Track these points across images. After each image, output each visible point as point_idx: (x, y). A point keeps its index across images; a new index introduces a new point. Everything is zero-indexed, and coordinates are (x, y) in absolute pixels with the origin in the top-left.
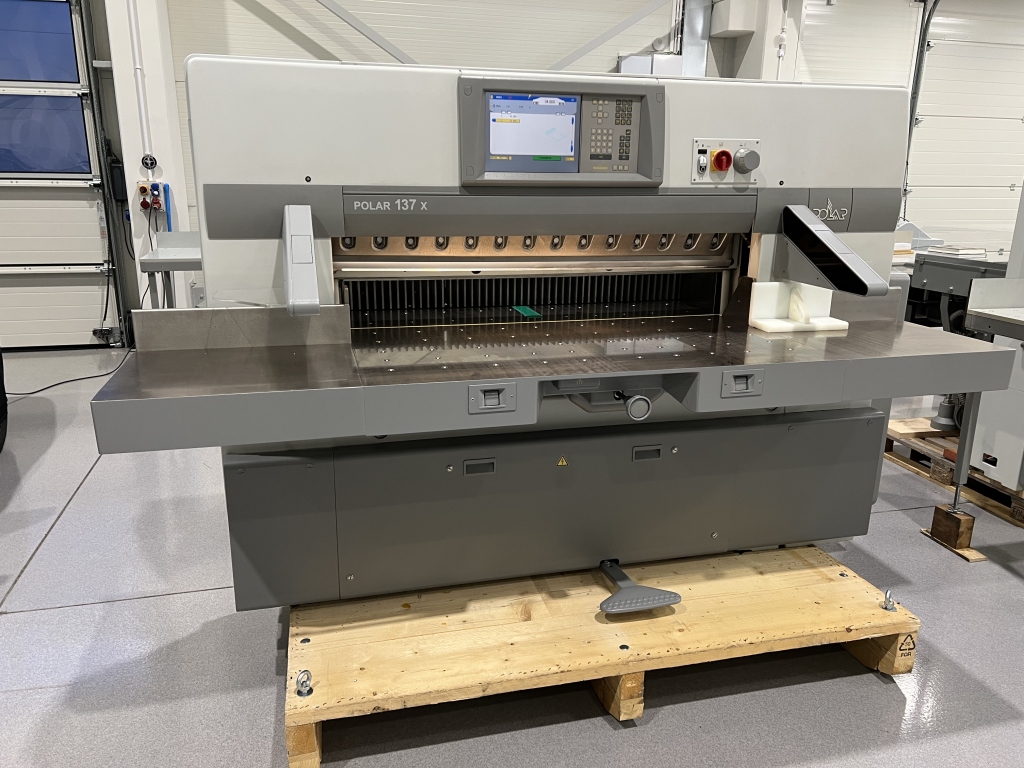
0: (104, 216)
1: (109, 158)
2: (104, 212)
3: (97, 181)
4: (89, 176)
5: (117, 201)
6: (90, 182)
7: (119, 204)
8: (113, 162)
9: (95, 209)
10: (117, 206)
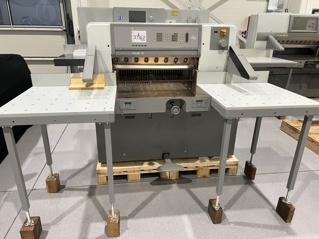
0: (67, 41)
1: (68, 20)
2: (67, 39)
3: (65, 29)
4: (62, 27)
5: (71, 35)
6: (62, 29)
7: (72, 37)
8: (70, 22)
9: (64, 38)
10: (71, 37)
